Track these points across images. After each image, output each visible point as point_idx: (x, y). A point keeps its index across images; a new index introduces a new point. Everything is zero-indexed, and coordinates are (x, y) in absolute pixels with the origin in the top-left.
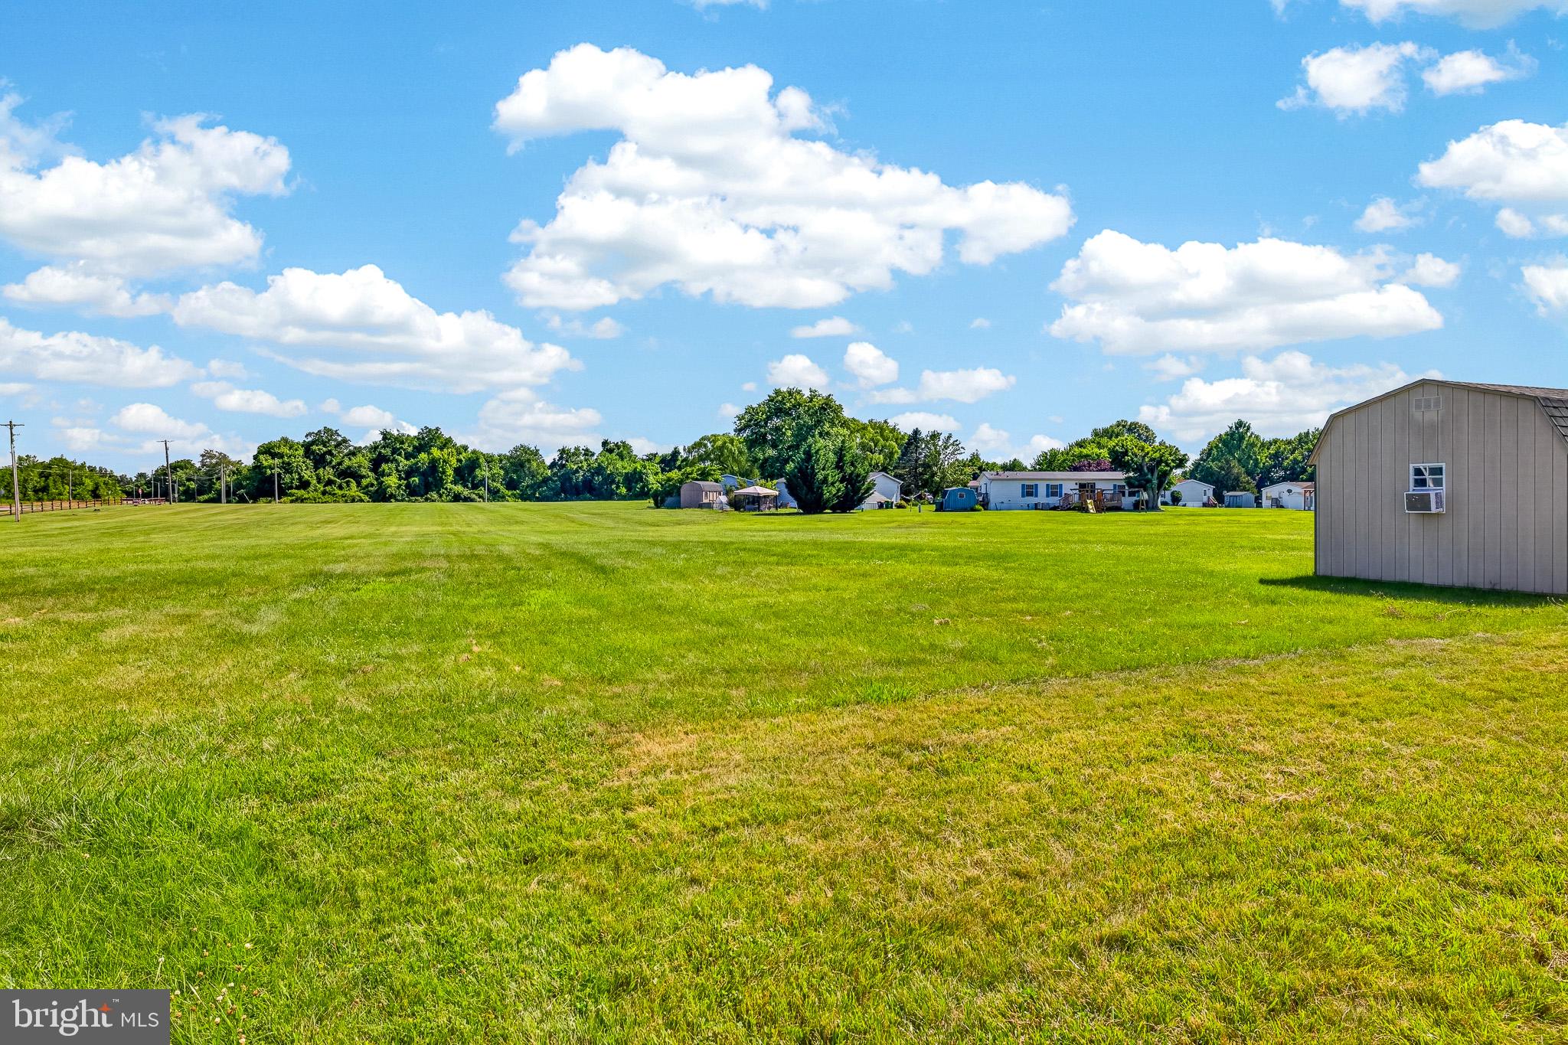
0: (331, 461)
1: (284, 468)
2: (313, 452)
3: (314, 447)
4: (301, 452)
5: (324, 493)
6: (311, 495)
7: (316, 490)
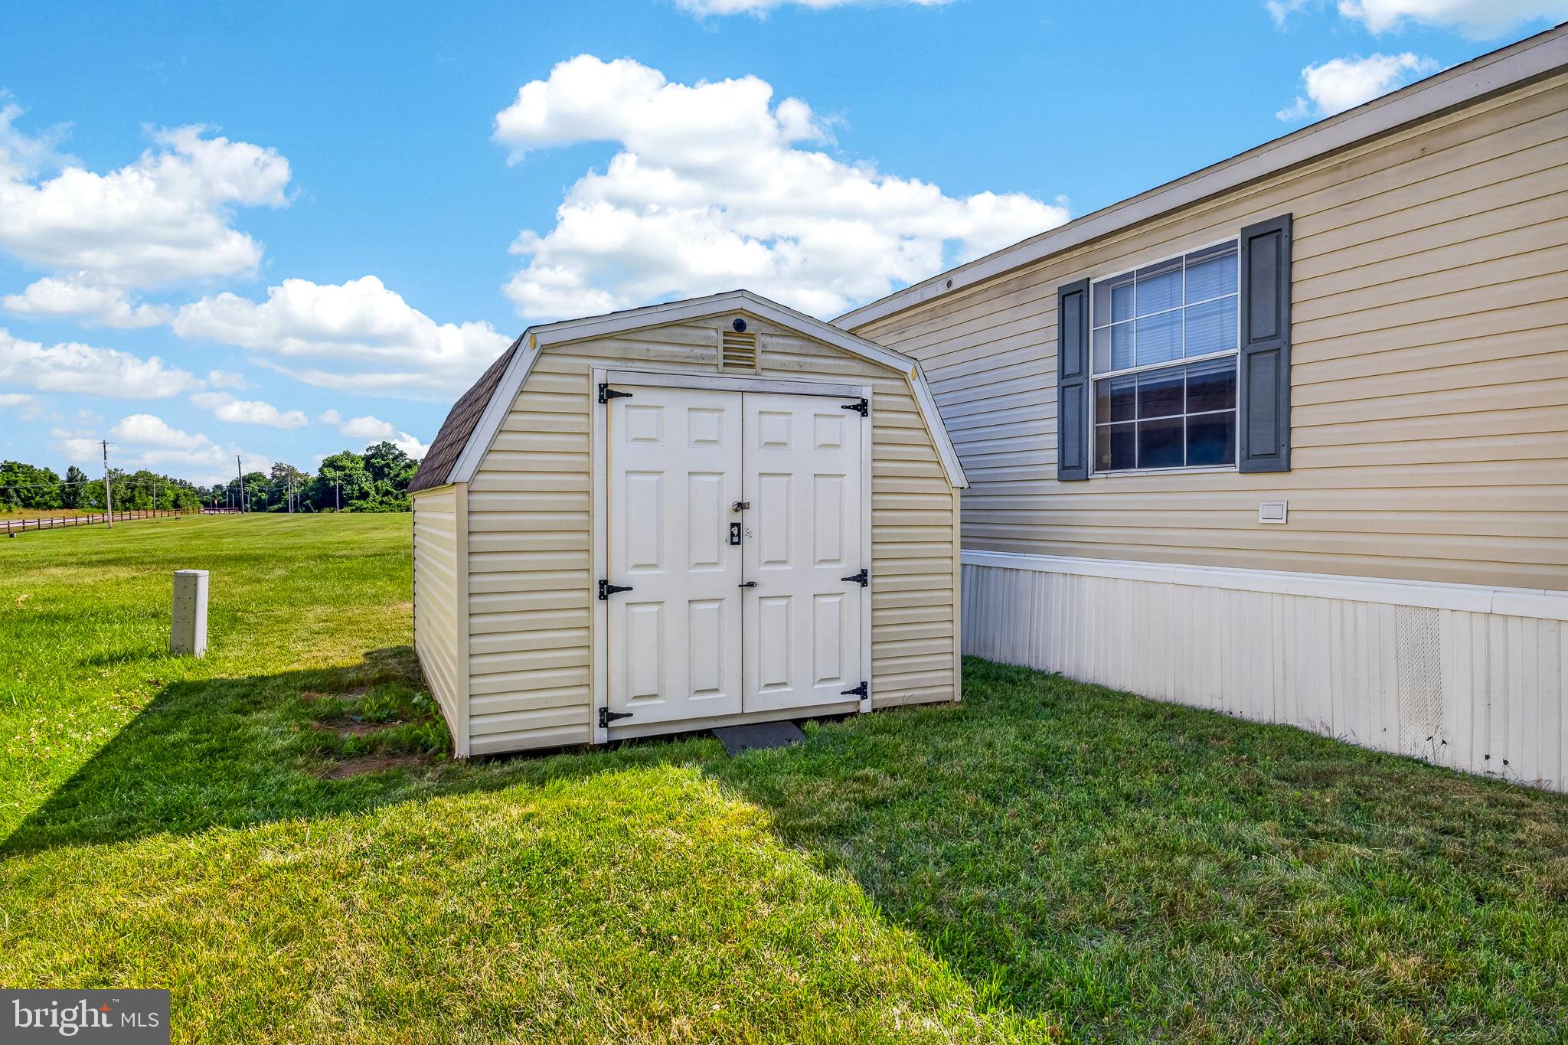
0: (389, 473)
1: (346, 480)
2: (373, 465)
3: (373, 461)
4: (362, 464)
5: (381, 503)
6: (370, 505)
7: (374, 500)
